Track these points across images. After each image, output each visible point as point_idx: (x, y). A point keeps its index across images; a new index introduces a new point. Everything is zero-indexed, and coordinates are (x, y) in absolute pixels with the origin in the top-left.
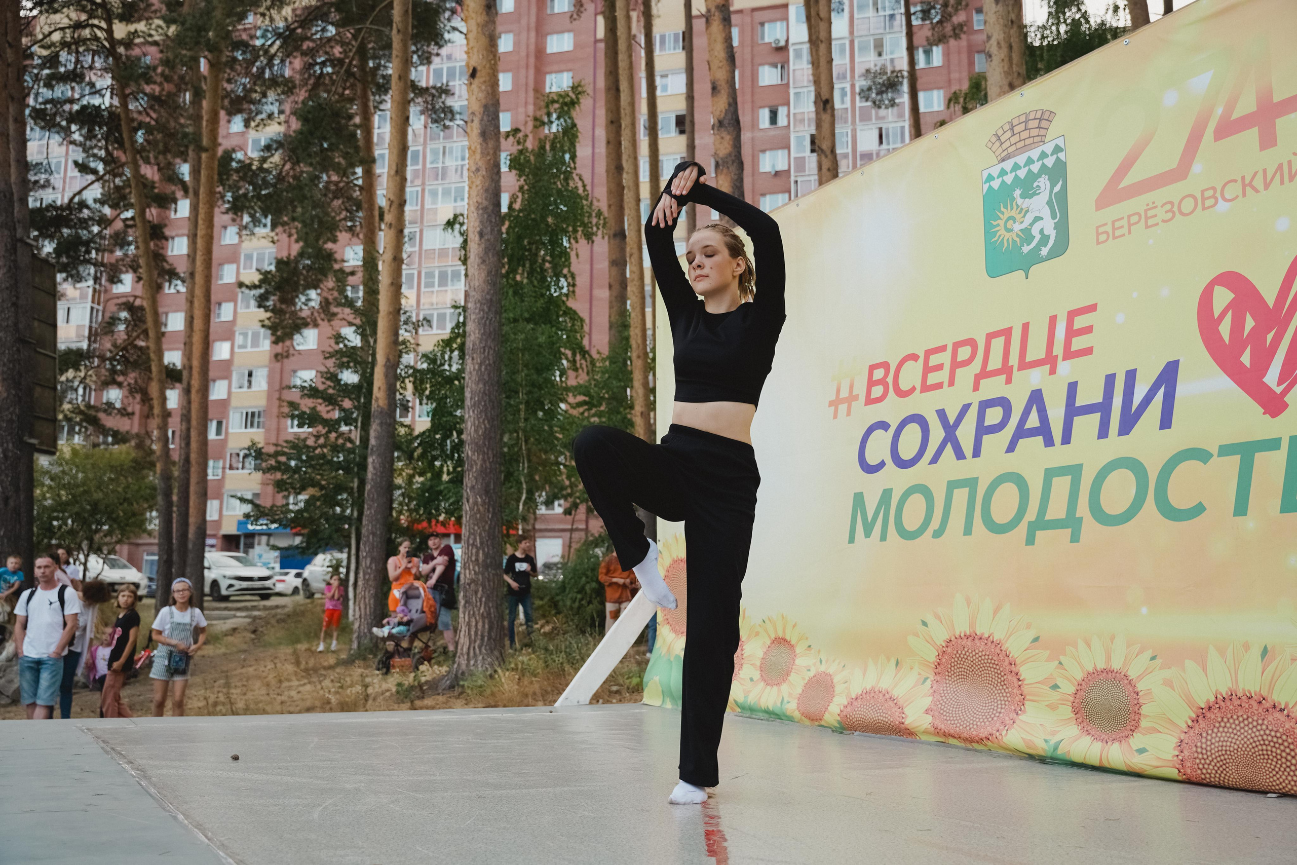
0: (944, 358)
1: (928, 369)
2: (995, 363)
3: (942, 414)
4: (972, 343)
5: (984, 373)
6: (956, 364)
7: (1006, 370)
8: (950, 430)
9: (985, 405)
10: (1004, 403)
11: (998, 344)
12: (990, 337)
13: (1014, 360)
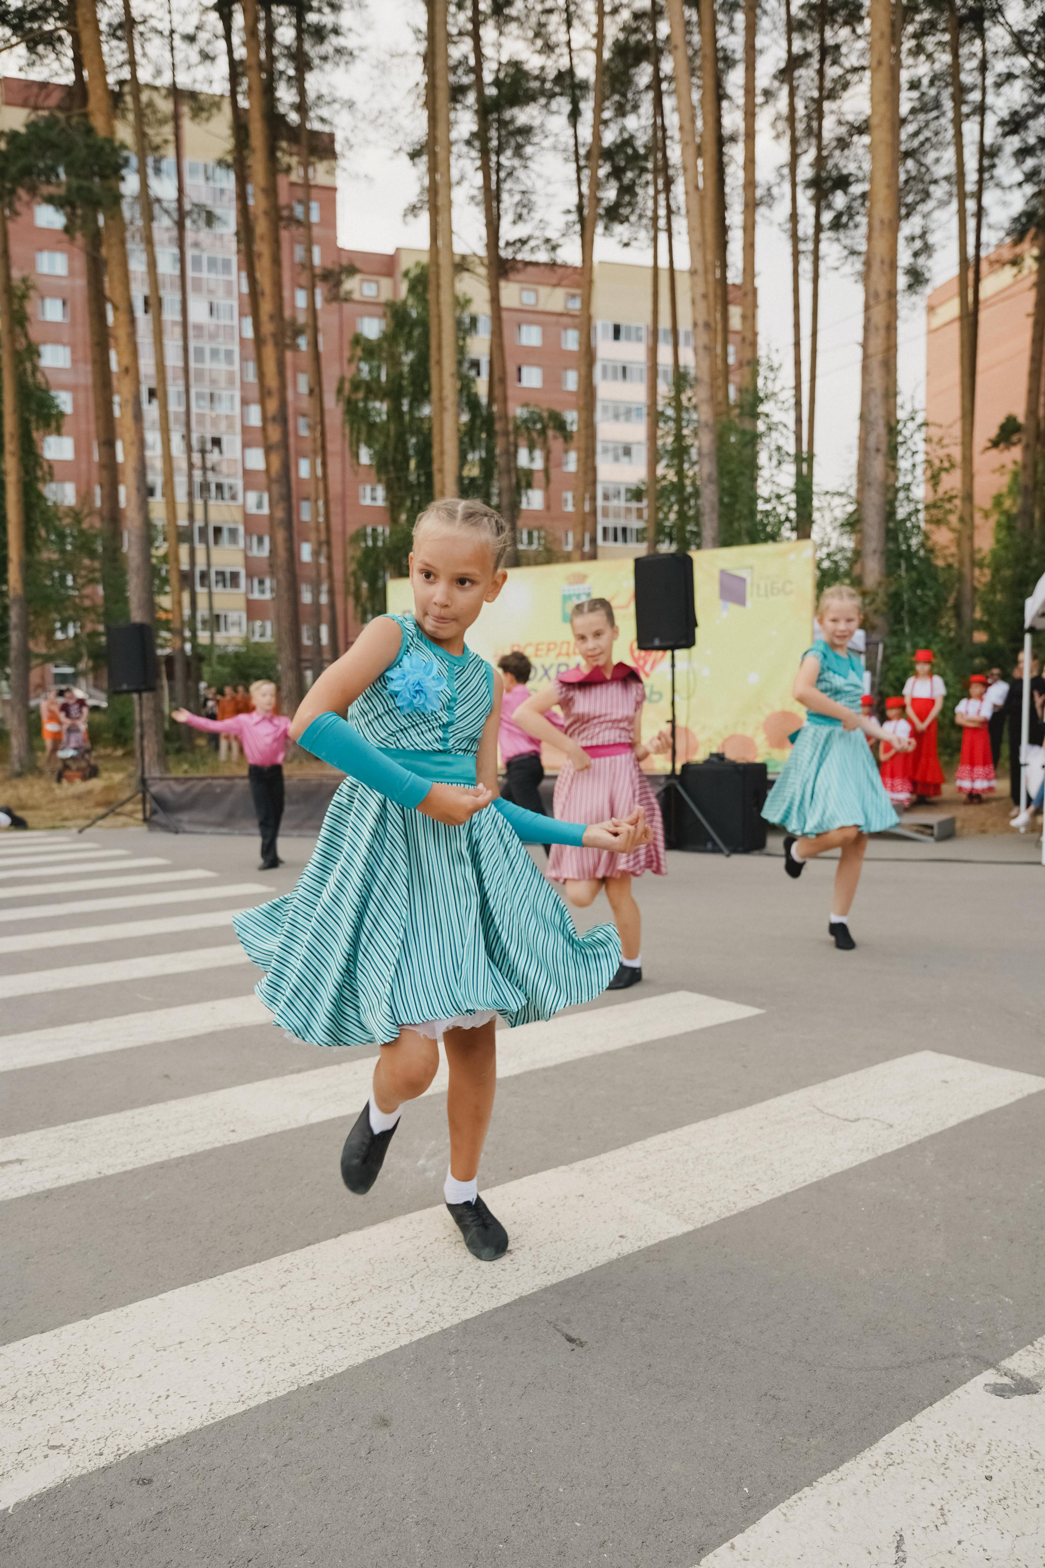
0: (544, 647)
1: (537, 650)
2: (564, 651)
3: (543, 666)
4: (555, 644)
5: (559, 654)
6: (549, 650)
7: (568, 654)
8: (546, 672)
9: (559, 665)
10: (567, 665)
11: (565, 646)
12: (562, 643)
13: (571, 651)
